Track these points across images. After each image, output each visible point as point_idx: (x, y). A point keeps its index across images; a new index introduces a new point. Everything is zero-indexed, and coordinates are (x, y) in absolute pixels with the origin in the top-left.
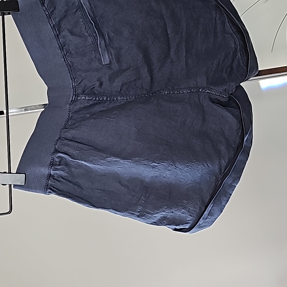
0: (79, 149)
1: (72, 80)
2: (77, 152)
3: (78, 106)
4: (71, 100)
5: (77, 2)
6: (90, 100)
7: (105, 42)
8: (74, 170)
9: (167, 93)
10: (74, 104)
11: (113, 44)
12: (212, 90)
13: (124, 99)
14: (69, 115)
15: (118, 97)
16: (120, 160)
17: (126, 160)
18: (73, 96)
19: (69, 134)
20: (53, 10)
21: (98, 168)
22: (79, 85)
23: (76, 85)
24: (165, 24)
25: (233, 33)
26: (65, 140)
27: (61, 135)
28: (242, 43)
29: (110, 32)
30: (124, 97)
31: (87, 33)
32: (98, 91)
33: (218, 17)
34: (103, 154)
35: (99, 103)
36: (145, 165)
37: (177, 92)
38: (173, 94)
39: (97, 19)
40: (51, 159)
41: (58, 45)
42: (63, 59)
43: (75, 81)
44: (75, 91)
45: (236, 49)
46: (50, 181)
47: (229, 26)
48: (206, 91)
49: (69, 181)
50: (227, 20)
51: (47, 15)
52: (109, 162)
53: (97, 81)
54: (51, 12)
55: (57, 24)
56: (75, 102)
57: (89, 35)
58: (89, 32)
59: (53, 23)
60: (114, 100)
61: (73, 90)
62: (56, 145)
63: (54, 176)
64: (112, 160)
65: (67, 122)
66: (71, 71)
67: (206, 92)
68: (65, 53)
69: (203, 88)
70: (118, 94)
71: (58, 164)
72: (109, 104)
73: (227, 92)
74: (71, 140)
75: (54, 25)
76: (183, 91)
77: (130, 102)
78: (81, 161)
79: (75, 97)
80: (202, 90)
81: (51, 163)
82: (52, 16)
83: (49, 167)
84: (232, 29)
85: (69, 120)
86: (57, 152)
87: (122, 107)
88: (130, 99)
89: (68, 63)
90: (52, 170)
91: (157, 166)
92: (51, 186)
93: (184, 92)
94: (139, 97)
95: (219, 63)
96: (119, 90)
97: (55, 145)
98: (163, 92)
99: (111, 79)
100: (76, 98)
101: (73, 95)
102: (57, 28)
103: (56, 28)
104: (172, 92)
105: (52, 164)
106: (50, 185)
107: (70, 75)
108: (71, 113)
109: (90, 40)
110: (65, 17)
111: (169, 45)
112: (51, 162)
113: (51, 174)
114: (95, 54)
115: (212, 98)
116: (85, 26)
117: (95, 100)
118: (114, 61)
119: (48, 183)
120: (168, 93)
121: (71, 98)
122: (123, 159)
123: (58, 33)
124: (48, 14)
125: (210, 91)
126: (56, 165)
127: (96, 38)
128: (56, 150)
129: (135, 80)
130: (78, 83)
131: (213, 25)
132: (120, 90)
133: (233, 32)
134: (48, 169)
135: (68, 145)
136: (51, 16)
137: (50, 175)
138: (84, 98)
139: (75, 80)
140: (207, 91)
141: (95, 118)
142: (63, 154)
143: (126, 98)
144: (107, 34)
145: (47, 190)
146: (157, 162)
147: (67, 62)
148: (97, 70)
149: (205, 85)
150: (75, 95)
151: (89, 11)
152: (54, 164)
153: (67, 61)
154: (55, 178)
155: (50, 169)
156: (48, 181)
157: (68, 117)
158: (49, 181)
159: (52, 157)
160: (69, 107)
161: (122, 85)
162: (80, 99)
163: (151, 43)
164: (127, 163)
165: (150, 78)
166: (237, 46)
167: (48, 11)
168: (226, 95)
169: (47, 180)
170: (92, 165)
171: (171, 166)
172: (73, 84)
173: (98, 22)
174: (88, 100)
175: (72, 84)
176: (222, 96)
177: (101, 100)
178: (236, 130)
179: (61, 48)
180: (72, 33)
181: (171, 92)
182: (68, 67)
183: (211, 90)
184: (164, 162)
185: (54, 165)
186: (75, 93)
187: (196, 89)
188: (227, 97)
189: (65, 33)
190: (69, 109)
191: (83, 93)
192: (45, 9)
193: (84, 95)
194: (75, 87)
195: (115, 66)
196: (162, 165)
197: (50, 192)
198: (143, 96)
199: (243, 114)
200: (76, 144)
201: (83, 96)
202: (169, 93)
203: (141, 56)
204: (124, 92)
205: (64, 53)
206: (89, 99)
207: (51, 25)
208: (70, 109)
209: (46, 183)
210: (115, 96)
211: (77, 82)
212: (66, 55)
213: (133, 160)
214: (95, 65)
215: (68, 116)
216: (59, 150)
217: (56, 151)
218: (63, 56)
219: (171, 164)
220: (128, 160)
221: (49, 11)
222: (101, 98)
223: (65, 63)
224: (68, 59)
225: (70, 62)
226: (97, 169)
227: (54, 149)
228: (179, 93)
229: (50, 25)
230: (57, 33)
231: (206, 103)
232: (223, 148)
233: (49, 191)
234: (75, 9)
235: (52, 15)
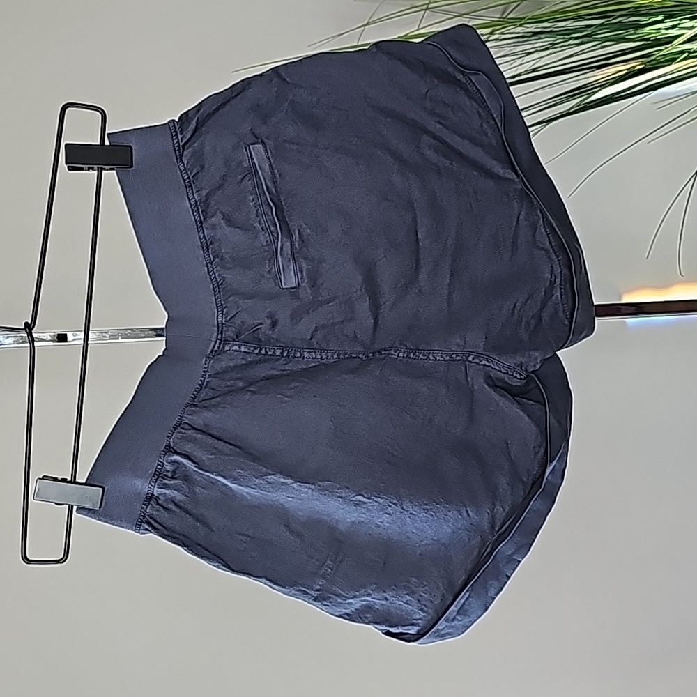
0: (215, 451)
1: (218, 309)
2: (210, 457)
3: (224, 363)
4: (211, 348)
5: (246, 160)
6: (249, 353)
7: (292, 245)
8: (199, 490)
9: (404, 357)
10: (215, 358)
11: (308, 250)
12: (494, 360)
13: (315, 358)
14: (203, 379)
15: (304, 352)
16: (292, 483)
17: (306, 483)
18: (216, 342)
19: (198, 419)
20: (198, 173)
21: (248, 493)
22: (231, 321)
23: (224, 320)
24: (415, 220)
25: (551, 250)
26: (190, 429)
27: (183, 418)
28: (566, 271)
29: (304, 226)
30: (315, 352)
31: (260, 224)
32: (266, 335)
33: (523, 213)
34: (261, 467)
35: (267, 359)
36: (341, 498)
37: (424, 356)
38: (415, 359)
39: (282, 199)
40: (158, 465)
41: (201, 240)
42: (206, 269)
43: (224, 313)
44: (222, 331)
45: (552, 284)
46: (151, 508)
47: (545, 233)
48: (481, 361)
49: (187, 512)
50: (542, 222)
51: (184, 181)
52: (270, 483)
53: (267, 317)
54: (195, 175)
55: (203, 200)
56: (219, 355)
57: (262, 228)
58: (263, 222)
59: (196, 197)
60: (295, 357)
61: (216, 329)
62: (171, 437)
63: (160, 499)
64: (276, 480)
65: (198, 392)
66: (219, 292)
67: (481, 363)
68: (212, 257)
69: (477, 355)
70: (305, 347)
71: (169, 475)
72: (285, 363)
73: (523, 369)
74: (202, 431)
75: (196, 202)
76: (435, 355)
77: (326, 365)
78: (215, 475)
79: (220, 344)
80: (473, 359)
81: (157, 473)
82: (194, 183)
83: (151, 479)
84: (549, 239)
85: (202, 387)
86: (171, 452)
87: (310, 373)
88: (327, 358)
89: (215, 277)
90: (156, 486)
91: (365, 503)
92: (151, 518)
93: (438, 358)
94: (346, 356)
95: (515, 307)
96: (309, 337)
97: (168, 437)
98: (395, 352)
99: (295, 317)
100: (221, 346)
101: (217, 339)
102: (203, 210)
103: (199, 208)
104: (414, 355)
105: (158, 475)
106: (148, 516)
107: (216, 300)
108: (207, 376)
109: (263, 238)
110: (220, 187)
111: (418, 261)
112: (156, 471)
113: (153, 494)
114: (269, 267)
115: (493, 376)
116: (257, 211)
117: (257, 354)
118: (305, 284)
119: (146, 511)
120: (405, 355)
121: (212, 345)
122: (299, 482)
123: (202, 218)
124: (188, 178)
125: (489, 362)
126: (166, 478)
127: (276, 235)
128: (170, 447)
129: (343, 321)
130: (229, 318)
131: (513, 229)
132: (311, 339)
133: (552, 247)
134: (150, 483)
135: (194, 441)
136: (192, 183)
137: (151, 496)
138: (238, 349)
139: (225, 311)
140: (483, 362)
141: (254, 393)
142: (182, 457)
143: (319, 357)
144: (299, 230)
145: (141, 525)
146: (366, 496)
147: (213, 276)
148: (271, 297)
149: (480, 350)
150: (221, 340)
151: (267, 181)
152: (161, 475)
153: (214, 273)
154: (160, 502)
155: (153, 484)
156: (145, 507)
157: (200, 383)
158: (147, 506)
159: (159, 461)
160: (205, 364)
161: (316, 329)
162: (229, 350)
163: (383, 255)
164: (306, 490)
165: (372, 321)
166: (555, 276)
167: (189, 173)
168: (520, 375)
169: (145, 505)
170: (236, 485)
171: (393, 506)
172: (219, 317)
173: (283, 203)
174: (244, 352)
175: (217, 318)
176: (512, 375)
177: (271, 355)
178: (534, 447)
179: (206, 247)
180: (229, 221)
181: (411, 355)
182: (213, 285)
183: (492, 361)
184: (380, 497)
185: (162, 477)
186: (220, 336)
187: (461, 355)
188: (523, 378)
189: (217, 219)
190: (205, 368)
191: (237, 337)
192: (182, 168)
193: (237, 343)
194: (222, 324)
195: (306, 292)
196: (376, 502)
197: (146, 529)
198: (355, 356)
199: (551, 417)
200: (211, 441)
201: (236, 345)
202: (407, 356)
203: (360, 278)
204: (317, 343)
205: (209, 257)
206: (247, 350)
207: (191, 201)
208: (206, 366)
209: (141, 511)
210: (298, 348)
211: (227, 314)
212: (214, 260)
213: (319, 486)
214: (269, 285)
215: (201, 380)
216: (175, 448)
217: (170, 450)
218: (207, 264)
219: (394, 501)
220: (309, 483)
221: (191, 174)
222: (270, 351)
223: (208, 276)
224: (215, 270)
225: (219, 275)
226: (245, 494)
227: (166, 446)
228: (426, 359)
229: (189, 201)
230: (200, 218)
231: (480, 384)
232: (503, 482)
233: (146, 526)
234: (241, 174)
235: (195, 181)
